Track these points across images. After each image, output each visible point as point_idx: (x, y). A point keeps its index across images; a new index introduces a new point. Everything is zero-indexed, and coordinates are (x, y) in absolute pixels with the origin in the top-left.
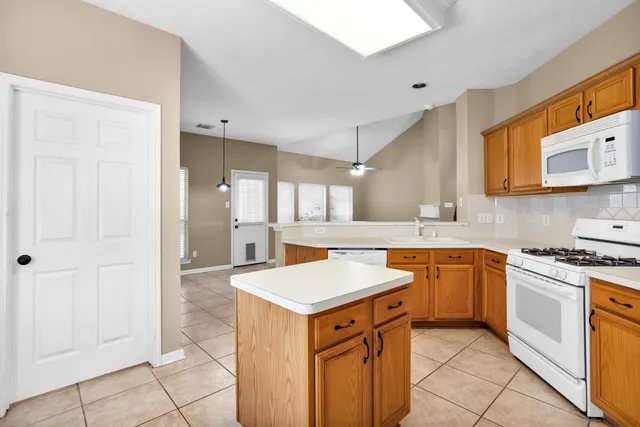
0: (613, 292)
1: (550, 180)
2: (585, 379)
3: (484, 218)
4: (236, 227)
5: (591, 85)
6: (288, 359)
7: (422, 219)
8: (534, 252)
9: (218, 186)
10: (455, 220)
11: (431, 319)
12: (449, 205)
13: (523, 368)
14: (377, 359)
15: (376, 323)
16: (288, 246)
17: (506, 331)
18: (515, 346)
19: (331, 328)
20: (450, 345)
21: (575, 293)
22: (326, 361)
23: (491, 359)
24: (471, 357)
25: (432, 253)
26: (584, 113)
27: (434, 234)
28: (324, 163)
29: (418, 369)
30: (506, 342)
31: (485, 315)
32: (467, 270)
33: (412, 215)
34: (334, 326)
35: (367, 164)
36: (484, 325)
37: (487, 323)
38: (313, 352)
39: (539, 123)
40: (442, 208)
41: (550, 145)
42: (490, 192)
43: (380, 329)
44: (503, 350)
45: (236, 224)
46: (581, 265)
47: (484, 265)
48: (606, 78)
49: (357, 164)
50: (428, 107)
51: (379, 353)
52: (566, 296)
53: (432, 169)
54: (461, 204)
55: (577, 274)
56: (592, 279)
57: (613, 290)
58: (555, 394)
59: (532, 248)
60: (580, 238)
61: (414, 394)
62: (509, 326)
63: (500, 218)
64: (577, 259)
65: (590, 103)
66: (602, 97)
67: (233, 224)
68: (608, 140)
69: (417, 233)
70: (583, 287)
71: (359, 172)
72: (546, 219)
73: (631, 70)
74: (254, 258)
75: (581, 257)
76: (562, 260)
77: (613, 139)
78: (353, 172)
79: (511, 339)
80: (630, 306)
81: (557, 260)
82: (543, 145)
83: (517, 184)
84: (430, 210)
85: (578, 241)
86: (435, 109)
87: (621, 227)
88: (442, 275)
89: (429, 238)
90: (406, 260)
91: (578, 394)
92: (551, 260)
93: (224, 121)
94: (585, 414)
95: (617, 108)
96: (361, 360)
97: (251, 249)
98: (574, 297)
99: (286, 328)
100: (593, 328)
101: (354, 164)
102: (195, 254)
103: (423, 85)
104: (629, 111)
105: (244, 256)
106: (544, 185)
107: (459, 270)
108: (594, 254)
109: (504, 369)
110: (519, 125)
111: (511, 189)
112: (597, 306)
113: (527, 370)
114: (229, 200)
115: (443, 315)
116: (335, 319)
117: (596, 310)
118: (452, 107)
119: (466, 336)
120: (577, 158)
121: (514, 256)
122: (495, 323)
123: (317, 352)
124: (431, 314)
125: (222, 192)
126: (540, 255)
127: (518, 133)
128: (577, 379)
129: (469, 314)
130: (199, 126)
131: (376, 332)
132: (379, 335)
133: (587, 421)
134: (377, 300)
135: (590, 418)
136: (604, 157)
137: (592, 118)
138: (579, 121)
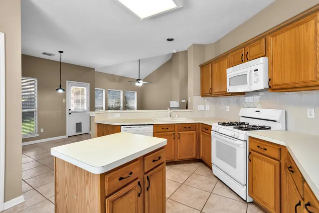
0: (259, 143)
1: (230, 89)
2: (246, 185)
3: (200, 108)
4: (70, 114)
5: (247, 45)
6: (88, 203)
7: (171, 108)
8: (224, 124)
9: (57, 90)
10: (187, 108)
11: (176, 160)
12: (184, 101)
13: (219, 182)
14: (146, 193)
15: (146, 171)
16: (98, 124)
17: (211, 163)
18: (215, 171)
19: (117, 180)
20: (185, 173)
21: (242, 144)
22: (113, 202)
23: (204, 178)
24: (195, 178)
25: (176, 126)
26: (245, 58)
27: (177, 116)
28: (122, 79)
29: (170, 188)
30: (211, 169)
31: (201, 156)
32: (193, 134)
33: (166, 106)
34: (119, 178)
35: (144, 80)
36: (200, 161)
37: (202, 160)
38: (104, 198)
39: (226, 61)
40: (180, 103)
41: (231, 72)
42: (203, 95)
43: (148, 174)
44: (210, 173)
45: (70, 112)
46: (245, 130)
47: (201, 131)
48: (254, 42)
49: (139, 80)
50: (175, 51)
51: (148, 189)
52: (238, 145)
53: (176, 83)
54: (190, 101)
55: (243, 135)
56: (250, 137)
57: (259, 142)
58: (233, 193)
59: (222, 122)
60: (243, 117)
61: (168, 204)
62: (213, 161)
63: (208, 107)
64: (243, 127)
65: (247, 53)
66: (252, 51)
67: (68, 112)
68: (255, 71)
69: (169, 116)
70: (246, 141)
71: (140, 84)
72: (228, 108)
73: (264, 39)
74: (81, 131)
75: (244, 126)
76: (236, 128)
77: (257, 70)
78: (137, 84)
79: (213, 167)
80: (266, 149)
81: (234, 128)
82: (227, 72)
83: (216, 91)
84: (175, 104)
85: (241, 118)
86: (178, 53)
87: (259, 112)
88: (181, 137)
89: (175, 118)
90: (163, 130)
91: (243, 192)
92: (231, 128)
93: (61, 52)
94: (246, 201)
95: (259, 56)
96: (137, 195)
97: (79, 126)
98: (242, 146)
99: (87, 182)
100: (250, 160)
101: (137, 80)
102: (42, 130)
103: (172, 40)
104: (264, 58)
105: (75, 130)
106: (228, 92)
107: (189, 134)
108: (248, 124)
109: (211, 183)
110: (217, 62)
111: (213, 93)
112: (252, 150)
113: (221, 182)
114: (65, 98)
115: (181, 158)
116: (119, 173)
117: (252, 152)
118: (186, 52)
119: (193, 167)
120: (242, 79)
121: (215, 127)
122: (206, 160)
123: (107, 197)
124: (176, 157)
125: (59, 94)
126: (227, 126)
127: (216, 66)
128: (243, 185)
129: (194, 156)
130: (44, 53)
131: (146, 176)
132: (148, 178)
133: (246, 205)
134: (146, 157)
135: (248, 203)
136: (254, 79)
137: (248, 60)
138: (243, 62)
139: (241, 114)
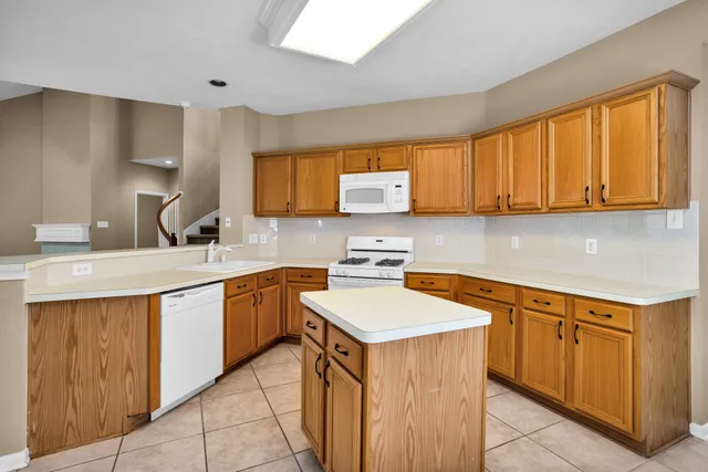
11: (255, 350)
12: (103, 225)
26: (374, 166)
31: (290, 329)
32: (276, 291)
40: (94, 229)
41: (348, 182)
47: (286, 283)
48: (391, 146)
54: (228, 225)
56: (407, 273)
60: (353, 250)
63: (264, 238)
65: (379, 159)
66: (387, 158)
68: (397, 186)
69: (212, 259)
72: (312, 238)
77: (400, 186)
80: (433, 283)
82: (342, 179)
87: (381, 241)
95: (399, 167)
103: (223, 84)
106: (341, 211)
110: (307, 157)
120: (377, 195)
129: (277, 333)
137: (379, 169)
138: (369, 170)
139: (349, 247)
